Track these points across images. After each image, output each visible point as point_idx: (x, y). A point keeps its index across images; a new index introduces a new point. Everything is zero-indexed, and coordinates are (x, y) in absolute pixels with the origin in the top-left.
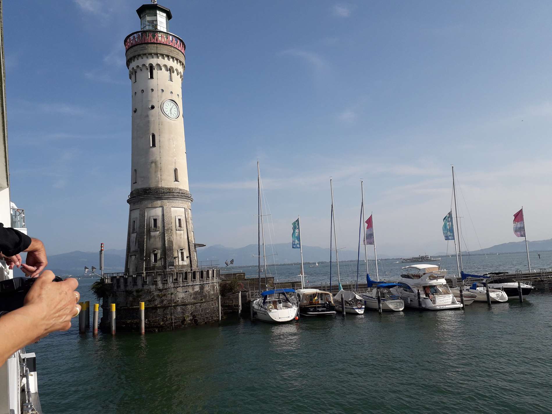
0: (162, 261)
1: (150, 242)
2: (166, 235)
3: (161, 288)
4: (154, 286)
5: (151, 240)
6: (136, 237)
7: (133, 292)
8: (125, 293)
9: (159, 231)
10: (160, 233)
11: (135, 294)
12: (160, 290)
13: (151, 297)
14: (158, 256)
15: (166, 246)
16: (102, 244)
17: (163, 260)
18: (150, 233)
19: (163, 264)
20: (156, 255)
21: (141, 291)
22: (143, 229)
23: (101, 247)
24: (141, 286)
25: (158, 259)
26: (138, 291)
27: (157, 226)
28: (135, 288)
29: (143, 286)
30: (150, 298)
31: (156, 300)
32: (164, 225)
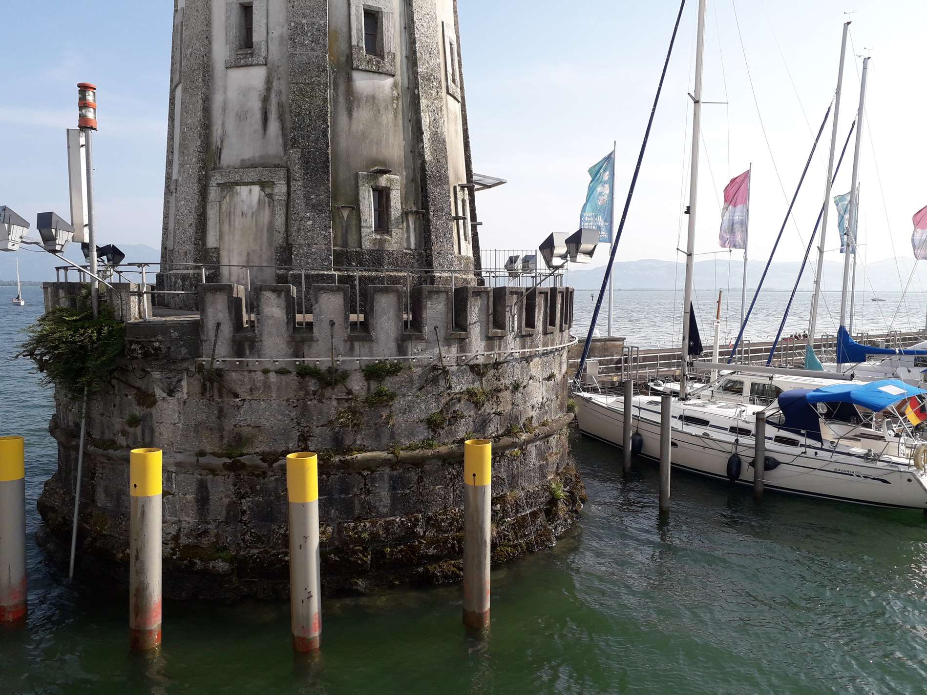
0: (408, 226)
1: (354, 122)
2: (423, 102)
3: (481, 360)
4: (454, 350)
5: (355, 114)
6: (268, 89)
7: (345, 376)
8: (292, 379)
9: (393, 76)
10: (395, 85)
11: (357, 384)
12: (477, 370)
13: (438, 401)
14: (392, 203)
15: (427, 160)
16: (84, 88)
17: (412, 226)
18: (349, 80)
19: (413, 246)
20: (382, 196)
21: (395, 370)
22: (313, 50)
23: (83, 104)
24: (393, 345)
25: (393, 218)
26: (374, 373)
27: (386, 50)
28: (361, 357)
29: (401, 350)
30: (434, 408)
31: (462, 417)
32: (415, 52)
